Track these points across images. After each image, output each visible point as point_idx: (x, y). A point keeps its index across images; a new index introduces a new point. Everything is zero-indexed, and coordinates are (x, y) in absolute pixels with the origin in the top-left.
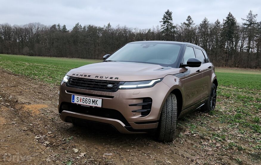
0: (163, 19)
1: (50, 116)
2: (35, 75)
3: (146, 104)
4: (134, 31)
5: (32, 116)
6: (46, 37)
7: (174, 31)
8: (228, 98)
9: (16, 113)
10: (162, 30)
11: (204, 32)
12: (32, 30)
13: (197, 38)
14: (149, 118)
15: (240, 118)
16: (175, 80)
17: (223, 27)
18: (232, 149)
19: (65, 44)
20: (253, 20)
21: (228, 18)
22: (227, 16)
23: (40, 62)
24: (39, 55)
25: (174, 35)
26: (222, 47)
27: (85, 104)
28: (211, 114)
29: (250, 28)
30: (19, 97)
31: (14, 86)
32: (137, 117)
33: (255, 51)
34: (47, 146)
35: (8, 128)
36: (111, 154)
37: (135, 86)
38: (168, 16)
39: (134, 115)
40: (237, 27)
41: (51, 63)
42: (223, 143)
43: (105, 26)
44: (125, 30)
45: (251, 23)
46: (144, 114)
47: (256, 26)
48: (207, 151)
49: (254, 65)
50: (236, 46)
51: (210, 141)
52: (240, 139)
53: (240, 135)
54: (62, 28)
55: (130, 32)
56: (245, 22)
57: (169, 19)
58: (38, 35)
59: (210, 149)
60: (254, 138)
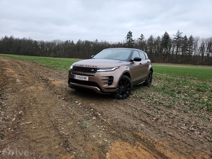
0: (127, 36)
1: (65, 87)
2: (57, 67)
3: (110, 79)
4: (110, 43)
5: (56, 87)
6: (63, 47)
7: (133, 43)
8: (161, 79)
9: (48, 85)
10: (126, 42)
11: (150, 43)
12: (55, 43)
13: (146, 47)
14: (112, 86)
15: (164, 89)
16: (127, 68)
17: (162, 40)
18: (156, 103)
19: (73, 51)
20: (180, 36)
21: (165, 35)
22: (164, 34)
23: (60, 61)
24: (59, 57)
25: (133, 45)
26: (161, 51)
27: (80, 79)
28: (149, 87)
29: (178, 40)
30: (49, 78)
31: (47, 73)
32: (106, 86)
33: (181, 54)
34: (63, 100)
35: (44, 92)
36: (94, 104)
37: (105, 70)
38: (130, 34)
39: (105, 85)
40: (170, 40)
41: (65, 61)
42: (152, 100)
43: (94, 41)
44: (105, 43)
45: (179, 37)
46: (109, 84)
47: (181, 39)
48: (142, 104)
49: (180, 62)
50: (169, 51)
51: (145, 99)
52: (162, 99)
53: (162, 97)
54: (71, 42)
55: (108, 43)
56: (175, 37)
57: (131, 36)
58: (58, 46)
59: (144, 103)
60: (170, 99)
